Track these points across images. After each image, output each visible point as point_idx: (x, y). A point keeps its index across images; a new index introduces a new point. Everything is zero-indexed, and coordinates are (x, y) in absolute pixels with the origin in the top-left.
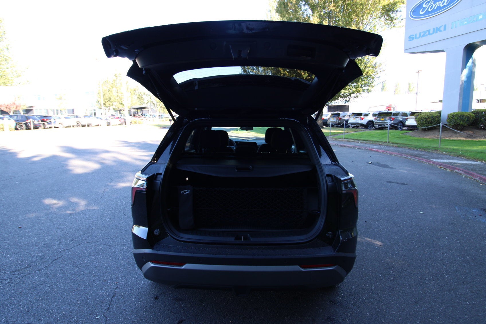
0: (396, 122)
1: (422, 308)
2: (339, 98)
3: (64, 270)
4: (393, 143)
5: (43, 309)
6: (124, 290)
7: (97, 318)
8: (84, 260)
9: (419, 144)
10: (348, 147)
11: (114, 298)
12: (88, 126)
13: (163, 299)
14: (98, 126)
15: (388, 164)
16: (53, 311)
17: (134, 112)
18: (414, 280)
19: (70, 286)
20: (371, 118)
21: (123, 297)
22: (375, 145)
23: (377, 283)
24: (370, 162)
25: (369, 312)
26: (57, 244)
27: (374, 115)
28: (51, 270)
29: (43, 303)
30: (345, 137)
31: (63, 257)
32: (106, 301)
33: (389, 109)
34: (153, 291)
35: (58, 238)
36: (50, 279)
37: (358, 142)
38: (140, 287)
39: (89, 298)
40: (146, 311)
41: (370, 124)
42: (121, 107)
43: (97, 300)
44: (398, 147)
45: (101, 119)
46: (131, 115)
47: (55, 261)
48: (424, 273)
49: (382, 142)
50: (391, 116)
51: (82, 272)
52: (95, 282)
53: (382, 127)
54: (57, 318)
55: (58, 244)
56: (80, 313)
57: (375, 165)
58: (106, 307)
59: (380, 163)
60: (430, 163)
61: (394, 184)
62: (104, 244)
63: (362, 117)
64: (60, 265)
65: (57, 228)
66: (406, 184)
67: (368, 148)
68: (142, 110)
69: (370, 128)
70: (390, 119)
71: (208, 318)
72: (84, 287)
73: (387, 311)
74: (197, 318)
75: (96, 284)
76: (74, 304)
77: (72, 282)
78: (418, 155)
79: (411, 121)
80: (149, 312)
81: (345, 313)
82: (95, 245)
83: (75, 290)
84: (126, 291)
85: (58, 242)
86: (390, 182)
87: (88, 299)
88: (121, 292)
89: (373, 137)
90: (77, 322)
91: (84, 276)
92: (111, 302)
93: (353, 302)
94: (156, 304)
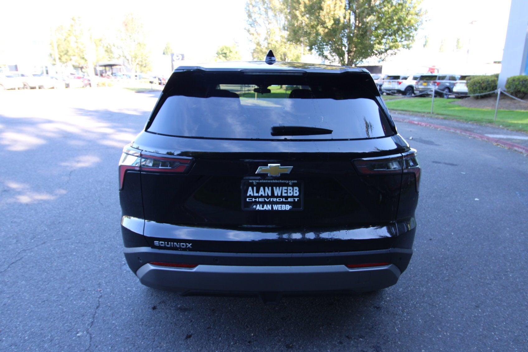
0: (442, 88)
1: (484, 313)
3: (26, 276)
4: (438, 114)
5: (3, 326)
6: (111, 299)
7: (78, 335)
8: (52, 263)
9: (470, 116)
11: (99, 310)
12: (40, 88)
13: (163, 309)
14: (53, 88)
15: (433, 140)
16: (18, 328)
18: (473, 280)
19: (38, 296)
20: (410, 82)
21: (110, 308)
22: (416, 116)
23: (429, 284)
24: (411, 138)
25: (421, 319)
26: (14, 242)
27: (415, 79)
28: (9, 277)
29: (2, 319)
31: (23, 259)
32: (88, 314)
33: (432, 71)
34: (149, 299)
35: (14, 235)
36: (9, 288)
38: (131, 294)
39: (66, 311)
40: (143, 325)
41: (410, 90)
42: (82, 63)
43: (77, 313)
44: (445, 119)
45: (57, 79)
47: (13, 265)
48: (484, 271)
49: (424, 112)
50: (435, 80)
51: (52, 277)
52: (70, 291)
53: (424, 95)
54: (24, 337)
55: (16, 243)
56: (55, 329)
57: (417, 141)
58: (89, 321)
59: (423, 139)
60: (483, 139)
61: (441, 165)
62: (77, 242)
63: (400, 81)
64: (20, 269)
65: (12, 222)
66: (456, 165)
67: (408, 121)
68: (112, 69)
69: (409, 95)
70: (434, 83)
71: (223, 330)
72: (56, 297)
73: (443, 318)
74: (210, 332)
75: (72, 293)
76: (45, 319)
77: (40, 291)
78: (469, 129)
79: (461, 87)
80: (147, 325)
81: (393, 321)
82: (66, 243)
83: (44, 301)
84: (113, 301)
85: (15, 241)
86: (436, 162)
87: (63, 312)
88: (107, 302)
89: (414, 107)
90: (51, 341)
91: (56, 283)
92: (94, 315)
93: (402, 307)
94: (155, 316)
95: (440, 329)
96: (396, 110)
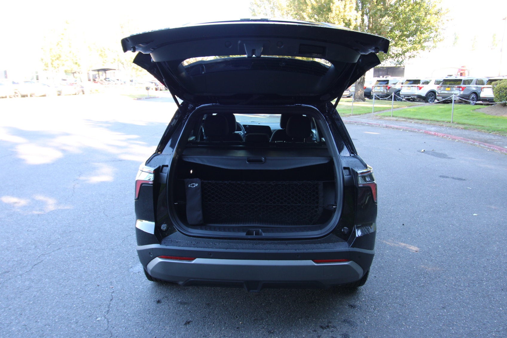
0: (467, 93)
2: (387, 58)
3: (48, 275)
4: (458, 124)
5: (37, 312)
6: (122, 294)
7: (98, 319)
8: (69, 265)
9: (494, 125)
10: (397, 128)
11: (113, 302)
12: (31, 96)
13: (166, 302)
15: (446, 152)
16: (49, 313)
17: (93, 75)
18: (447, 286)
19: (61, 290)
20: (432, 87)
21: (121, 301)
22: (434, 125)
23: (404, 289)
25: (390, 316)
26: (33, 248)
27: (437, 83)
28: (34, 275)
29: (35, 306)
30: (394, 114)
31: (43, 262)
32: (104, 305)
34: (154, 295)
35: (32, 241)
36: (36, 284)
37: (411, 122)
38: (139, 291)
39: (85, 302)
40: (149, 313)
41: (432, 95)
43: (94, 304)
44: (465, 129)
45: (48, 86)
46: (89, 80)
47: (36, 266)
48: (460, 280)
49: (443, 122)
50: (460, 84)
51: (70, 277)
52: (87, 287)
53: (447, 101)
54: (55, 320)
55: (34, 249)
56: (78, 315)
57: (429, 154)
58: (105, 310)
59: (436, 151)
60: (502, 151)
61: (448, 179)
62: (88, 248)
63: (420, 85)
64: (42, 270)
65: (28, 231)
66: (464, 180)
67: (423, 131)
69: (431, 101)
70: (459, 88)
71: (216, 319)
72: (76, 291)
73: (409, 315)
74: (205, 320)
75: (89, 289)
76: (70, 308)
77: (62, 287)
78: (489, 141)
79: (487, 92)
80: (153, 314)
81: (364, 316)
82: (78, 250)
83: (67, 294)
84: (124, 295)
85: (34, 247)
86: (443, 177)
87: (83, 303)
88: (119, 296)
89: (433, 115)
90: (77, 323)
91: (74, 281)
92: (109, 305)
93: (374, 306)
94: (159, 307)
95: (404, 324)
96: (413, 119)
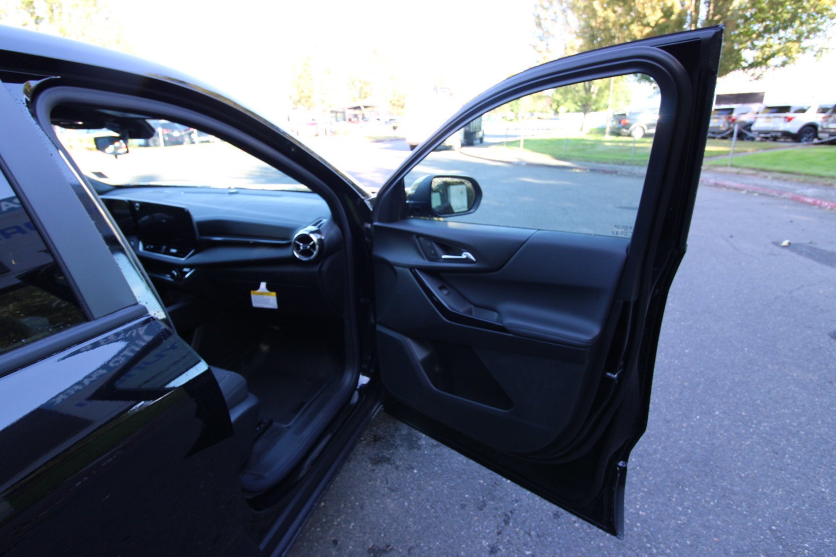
10: (736, 189)
20: (813, 117)
22: (813, 185)
24: (785, 243)
27: (823, 110)
30: (734, 163)
37: (766, 177)
41: (810, 132)
67: (790, 195)
69: (806, 141)
89: (811, 164)
96: (770, 171)
